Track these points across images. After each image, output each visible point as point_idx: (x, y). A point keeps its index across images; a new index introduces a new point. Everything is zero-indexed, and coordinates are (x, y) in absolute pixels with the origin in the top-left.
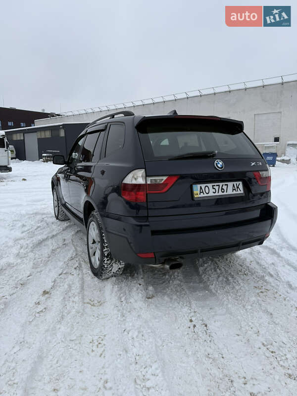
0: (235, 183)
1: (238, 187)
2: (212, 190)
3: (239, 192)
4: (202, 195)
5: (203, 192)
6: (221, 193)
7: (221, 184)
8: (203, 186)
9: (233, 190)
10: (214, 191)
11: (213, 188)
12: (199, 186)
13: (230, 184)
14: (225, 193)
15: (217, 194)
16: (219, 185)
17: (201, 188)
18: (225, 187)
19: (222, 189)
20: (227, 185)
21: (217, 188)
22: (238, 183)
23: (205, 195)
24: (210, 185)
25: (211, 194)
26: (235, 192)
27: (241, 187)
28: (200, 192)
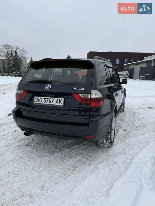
0: (59, 99)
1: (60, 101)
2: (43, 101)
3: (60, 104)
4: (37, 102)
5: (38, 101)
6: (48, 103)
7: (49, 98)
8: (39, 98)
9: (56, 102)
10: (45, 101)
11: (44, 100)
12: (37, 97)
13: (55, 99)
14: (51, 104)
15: (46, 103)
16: (48, 99)
17: (38, 98)
18: (51, 100)
19: (49, 101)
20: (53, 99)
21: (46, 100)
22: (61, 99)
23: (39, 103)
24: (43, 98)
25: (42, 103)
26: (57, 104)
27: (62, 102)
28: (37, 101)
